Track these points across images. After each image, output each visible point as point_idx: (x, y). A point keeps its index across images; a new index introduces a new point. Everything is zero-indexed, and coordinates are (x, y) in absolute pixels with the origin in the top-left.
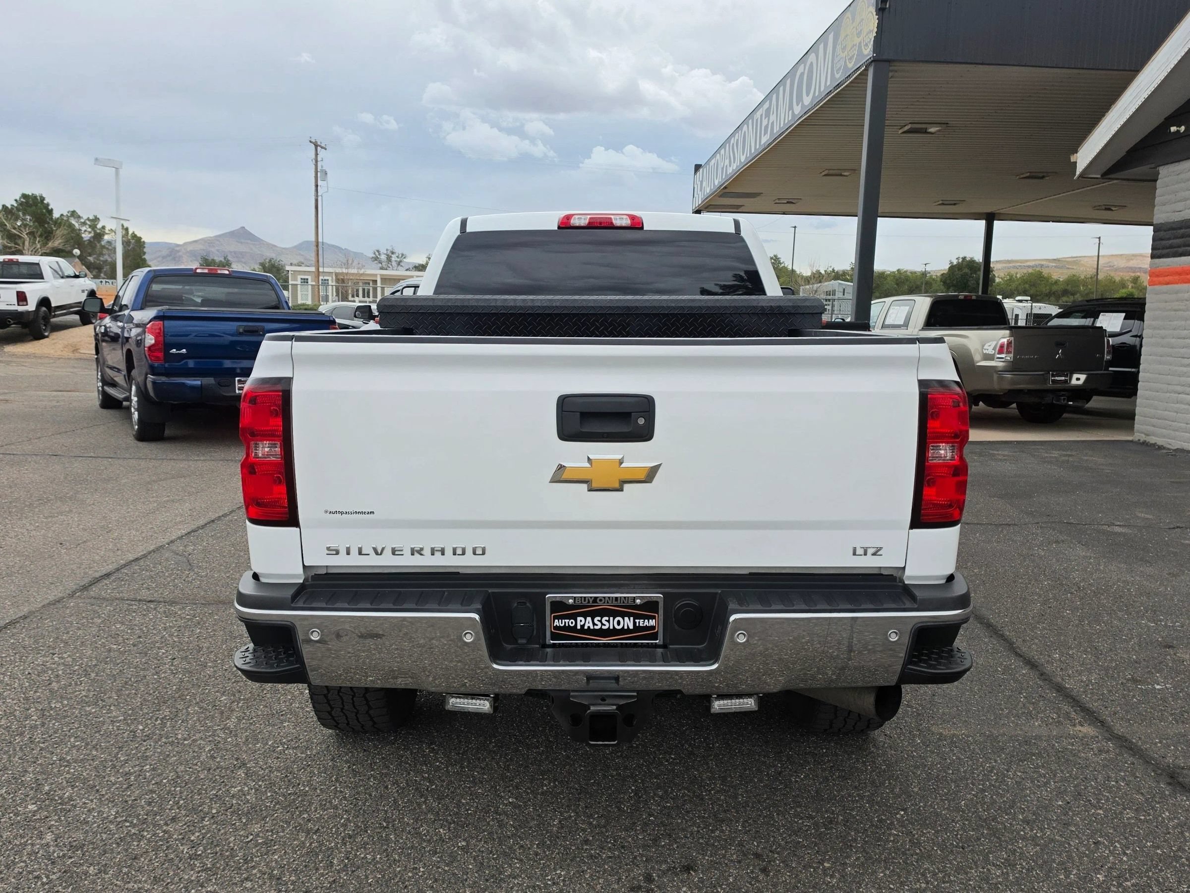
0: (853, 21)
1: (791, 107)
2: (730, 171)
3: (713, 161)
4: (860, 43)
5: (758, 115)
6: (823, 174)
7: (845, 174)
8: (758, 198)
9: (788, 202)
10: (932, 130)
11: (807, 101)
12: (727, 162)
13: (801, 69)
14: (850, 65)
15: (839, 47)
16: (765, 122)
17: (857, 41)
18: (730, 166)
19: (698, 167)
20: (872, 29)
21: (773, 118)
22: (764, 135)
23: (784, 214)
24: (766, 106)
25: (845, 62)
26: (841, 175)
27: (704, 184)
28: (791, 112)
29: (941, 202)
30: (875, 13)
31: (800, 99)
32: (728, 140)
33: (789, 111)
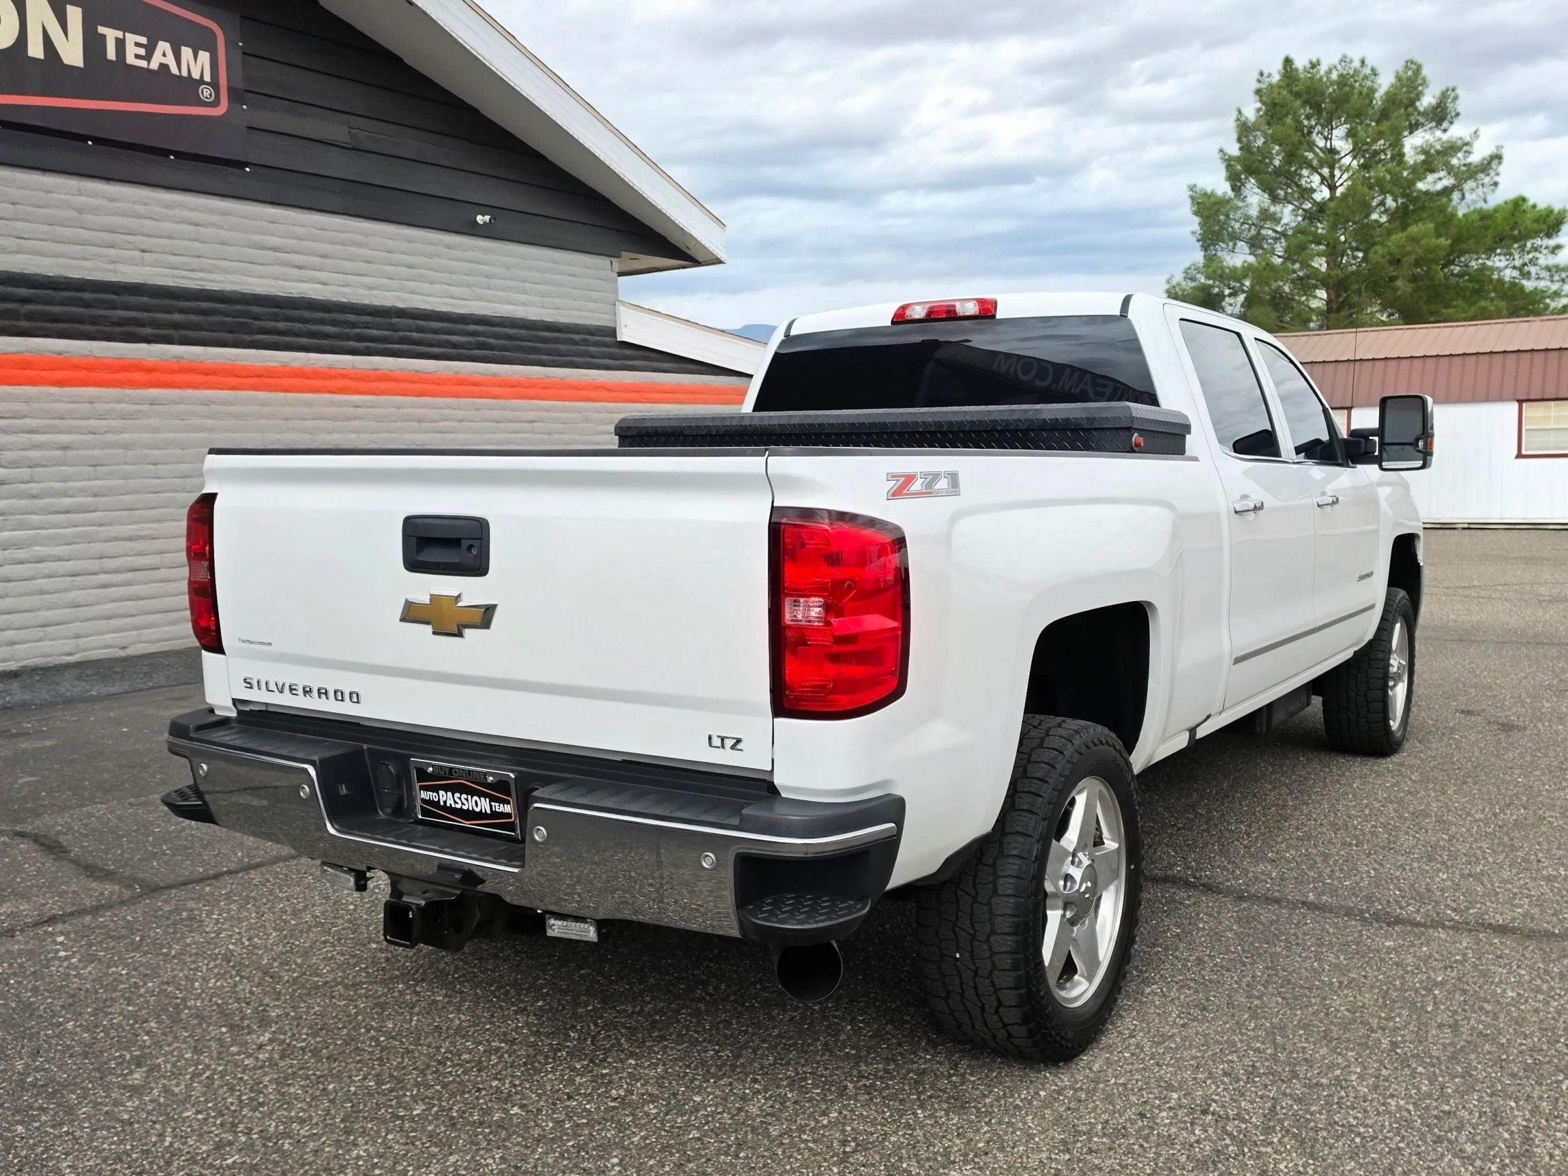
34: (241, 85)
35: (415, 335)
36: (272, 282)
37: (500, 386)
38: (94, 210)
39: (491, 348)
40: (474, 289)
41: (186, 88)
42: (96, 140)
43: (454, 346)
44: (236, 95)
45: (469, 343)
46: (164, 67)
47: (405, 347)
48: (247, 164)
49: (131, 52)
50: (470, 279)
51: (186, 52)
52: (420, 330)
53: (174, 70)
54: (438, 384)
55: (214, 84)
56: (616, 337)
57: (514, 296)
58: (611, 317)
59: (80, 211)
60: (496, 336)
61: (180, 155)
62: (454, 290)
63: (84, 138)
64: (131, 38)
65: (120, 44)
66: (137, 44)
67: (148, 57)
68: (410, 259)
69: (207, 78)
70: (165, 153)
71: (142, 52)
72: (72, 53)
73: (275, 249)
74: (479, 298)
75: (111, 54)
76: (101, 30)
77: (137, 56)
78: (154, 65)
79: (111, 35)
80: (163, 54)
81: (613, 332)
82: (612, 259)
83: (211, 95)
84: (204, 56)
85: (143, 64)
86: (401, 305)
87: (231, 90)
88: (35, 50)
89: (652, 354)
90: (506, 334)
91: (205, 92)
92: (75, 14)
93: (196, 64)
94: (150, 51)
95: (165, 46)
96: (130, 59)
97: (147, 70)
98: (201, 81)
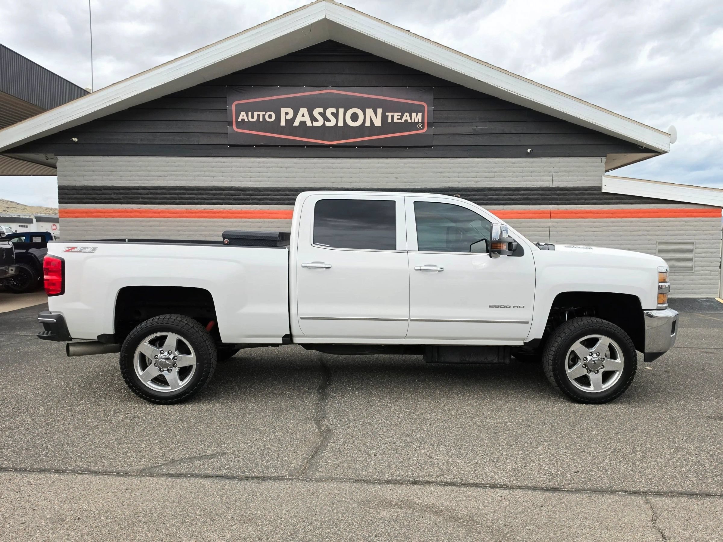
34: (432, 120)
35: (495, 197)
36: (439, 183)
37: (533, 214)
38: (382, 167)
39: (531, 199)
40: (524, 177)
41: (413, 126)
42: (384, 147)
43: (513, 200)
44: (430, 125)
45: (519, 198)
46: (406, 121)
47: (491, 201)
48: (432, 146)
49: (396, 117)
50: (523, 174)
51: (414, 114)
52: (497, 195)
53: (409, 121)
54: (503, 214)
55: (423, 123)
56: (601, 190)
57: (543, 178)
58: (599, 182)
59: (378, 168)
60: (534, 195)
61: (409, 147)
62: (514, 179)
63: (380, 147)
64: (396, 114)
65: (393, 117)
66: (398, 116)
67: (401, 119)
68: (495, 170)
69: (420, 121)
70: (405, 147)
71: (399, 117)
72: (378, 123)
73: (441, 173)
74: (527, 181)
75: (390, 120)
76: (387, 114)
77: (398, 119)
78: (403, 121)
79: (390, 114)
80: (406, 117)
81: (600, 188)
82: (602, 158)
83: (421, 126)
84: (420, 114)
85: (399, 121)
86: (489, 187)
87: (428, 123)
88: (368, 124)
89: (622, 197)
90: (539, 194)
91: (420, 126)
92: (379, 111)
93: (417, 117)
94: (402, 116)
95: (407, 114)
96: (396, 121)
97: (401, 123)
98: (418, 122)
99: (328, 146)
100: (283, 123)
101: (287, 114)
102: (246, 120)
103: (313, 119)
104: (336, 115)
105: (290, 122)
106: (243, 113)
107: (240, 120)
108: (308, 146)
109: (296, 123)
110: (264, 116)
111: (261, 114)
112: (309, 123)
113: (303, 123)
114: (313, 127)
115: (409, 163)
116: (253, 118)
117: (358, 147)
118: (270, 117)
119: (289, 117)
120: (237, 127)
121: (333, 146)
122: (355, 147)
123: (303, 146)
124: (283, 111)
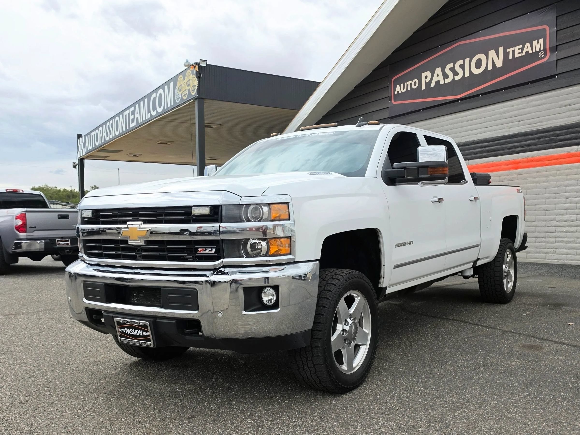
0: (184, 80)
1: (149, 111)
2: (107, 139)
3: (93, 134)
4: (189, 90)
5: (127, 113)
6: (158, 143)
7: (168, 143)
8: (119, 153)
9: (134, 156)
10: (214, 126)
11: (160, 110)
12: (105, 134)
13: (154, 95)
14: (185, 98)
15: (177, 90)
16: (132, 117)
17: (187, 88)
18: (107, 136)
19: (79, 136)
20: (195, 85)
21: (137, 115)
22: (132, 123)
23: (130, 161)
24: (132, 109)
25: (182, 96)
26: (166, 144)
27: (87, 144)
28: (149, 114)
29: (209, 158)
30: (196, 78)
31: (154, 109)
32: (105, 123)
33: (148, 113)
34: (555, 44)
36: (566, 119)
38: (505, 112)
41: (535, 56)
42: (506, 89)
44: (553, 50)
46: (527, 52)
48: (556, 75)
49: (517, 51)
53: (530, 52)
55: (545, 50)
61: (532, 82)
63: (501, 90)
64: (517, 48)
65: (514, 52)
66: (519, 49)
67: (522, 52)
69: (542, 49)
71: (520, 51)
72: (500, 63)
73: (568, 105)
75: (511, 57)
76: (508, 50)
77: (519, 53)
78: (524, 54)
79: (510, 50)
80: (527, 48)
83: (543, 54)
84: (541, 41)
85: (520, 55)
87: (551, 48)
88: (490, 67)
91: (541, 54)
92: (501, 49)
93: (538, 45)
94: (522, 49)
95: (528, 45)
96: (517, 55)
97: (522, 56)
98: (540, 51)
99: (457, 101)
100: (423, 88)
101: (426, 77)
102: (400, 92)
103: (446, 76)
104: (462, 67)
105: (428, 84)
106: (398, 86)
107: (396, 93)
108: (442, 105)
109: (433, 85)
110: (411, 84)
111: (409, 83)
112: (442, 82)
113: (438, 82)
114: (445, 84)
115: (532, 101)
116: (404, 89)
117: (483, 94)
118: (415, 83)
119: (428, 80)
120: (395, 101)
121: (461, 99)
122: (478, 95)
123: (438, 106)
124: (424, 75)
